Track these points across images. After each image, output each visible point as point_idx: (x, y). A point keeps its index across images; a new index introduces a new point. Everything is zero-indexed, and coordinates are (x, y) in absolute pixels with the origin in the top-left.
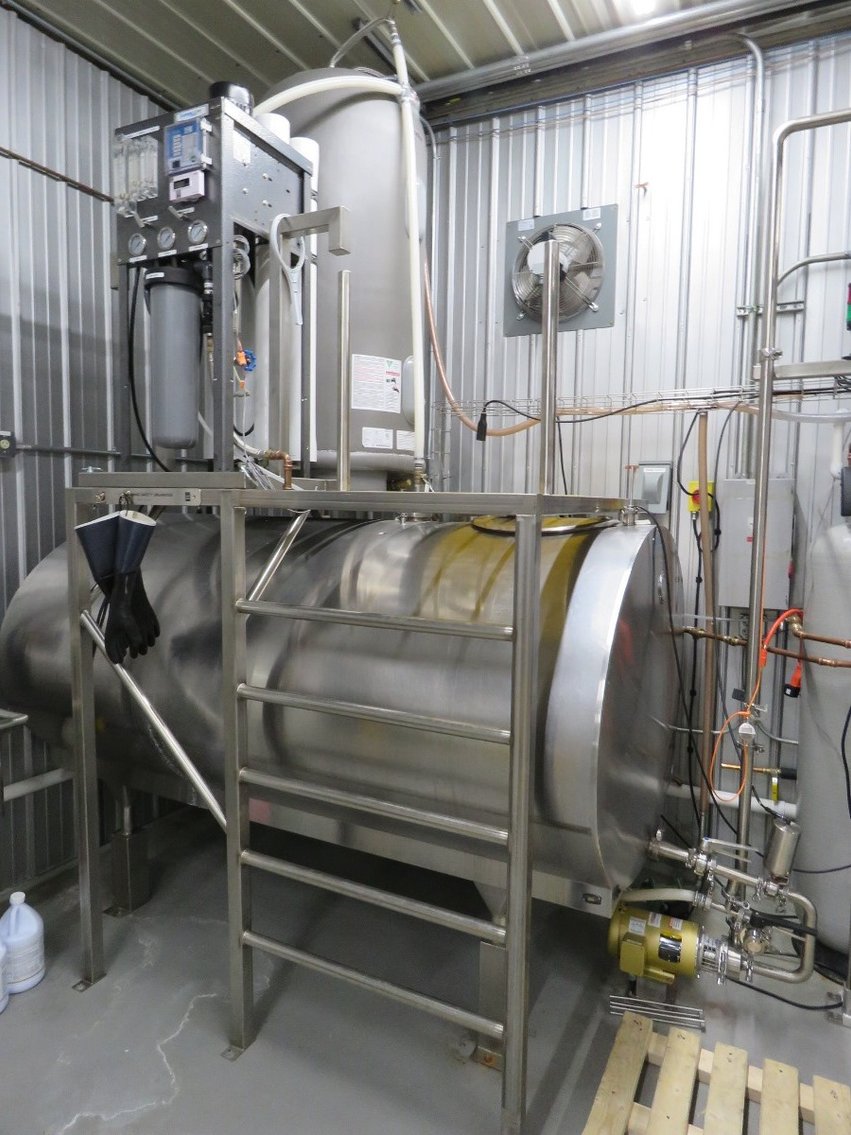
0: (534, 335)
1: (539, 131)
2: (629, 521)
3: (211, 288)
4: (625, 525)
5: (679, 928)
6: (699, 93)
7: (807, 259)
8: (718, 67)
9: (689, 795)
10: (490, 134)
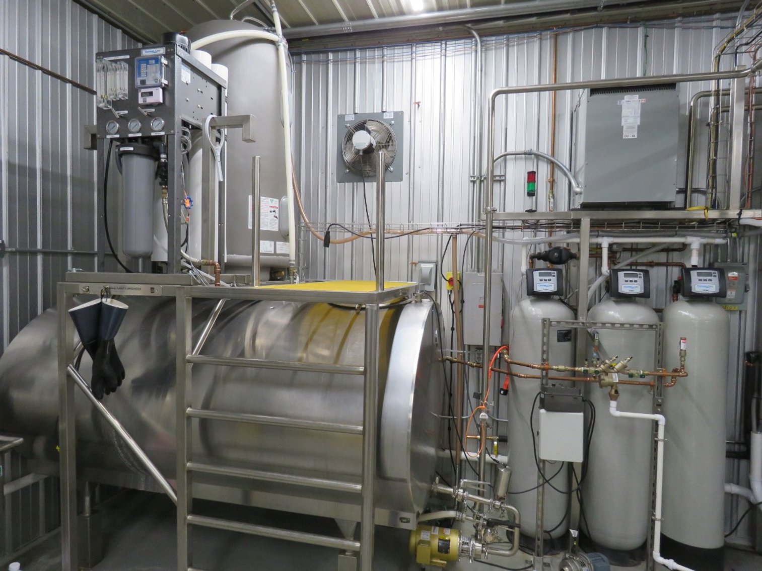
0: (355, 183)
1: (357, 64)
2: (418, 299)
3: (164, 158)
4: (416, 302)
5: (448, 534)
6: (447, 55)
7: (505, 153)
8: (457, 42)
9: (449, 456)
10: (327, 62)
